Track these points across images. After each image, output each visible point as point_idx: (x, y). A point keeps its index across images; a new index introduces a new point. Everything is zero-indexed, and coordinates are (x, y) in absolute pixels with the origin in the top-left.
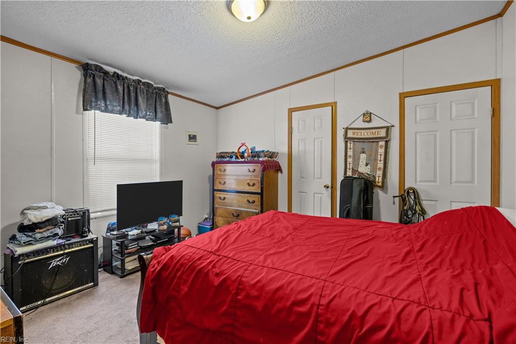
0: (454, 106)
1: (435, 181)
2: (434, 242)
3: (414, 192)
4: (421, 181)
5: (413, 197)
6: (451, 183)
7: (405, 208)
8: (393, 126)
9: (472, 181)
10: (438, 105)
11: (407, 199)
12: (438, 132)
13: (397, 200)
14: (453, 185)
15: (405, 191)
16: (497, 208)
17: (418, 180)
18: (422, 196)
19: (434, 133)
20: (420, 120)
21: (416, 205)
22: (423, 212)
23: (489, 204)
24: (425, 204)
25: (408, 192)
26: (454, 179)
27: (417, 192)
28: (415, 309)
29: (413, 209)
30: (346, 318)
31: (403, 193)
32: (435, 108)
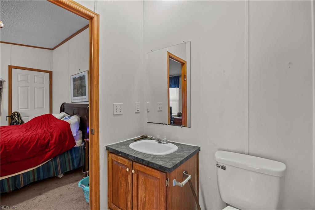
0: (36, 78)
1: (27, 108)
2: (34, 126)
3: (17, 114)
4: (21, 109)
5: (17, 116)
6: (35, 109)
7: (13, 122)
8: (5, 81)
9: (43, 108)
10: (29, 75)
11: (14, 117)
12: (29, 87)
13: (8, 118)
14: (36, 109)
15: (12, 114)
16: (52, 114)
17: (19, 108)
18: (22, 115)
19: (27, 87)
20: (21, 80)
21: (19, 120)
22: (22, 122)
23: (49, 113)
24: (23, 119)
25: (14, 114)
26: (36, 107)
27: (19, 114)
28: (35, 136)
29: (17, 122)
30: (16, 143)
31: (11, 115)
32: (28, 77)
